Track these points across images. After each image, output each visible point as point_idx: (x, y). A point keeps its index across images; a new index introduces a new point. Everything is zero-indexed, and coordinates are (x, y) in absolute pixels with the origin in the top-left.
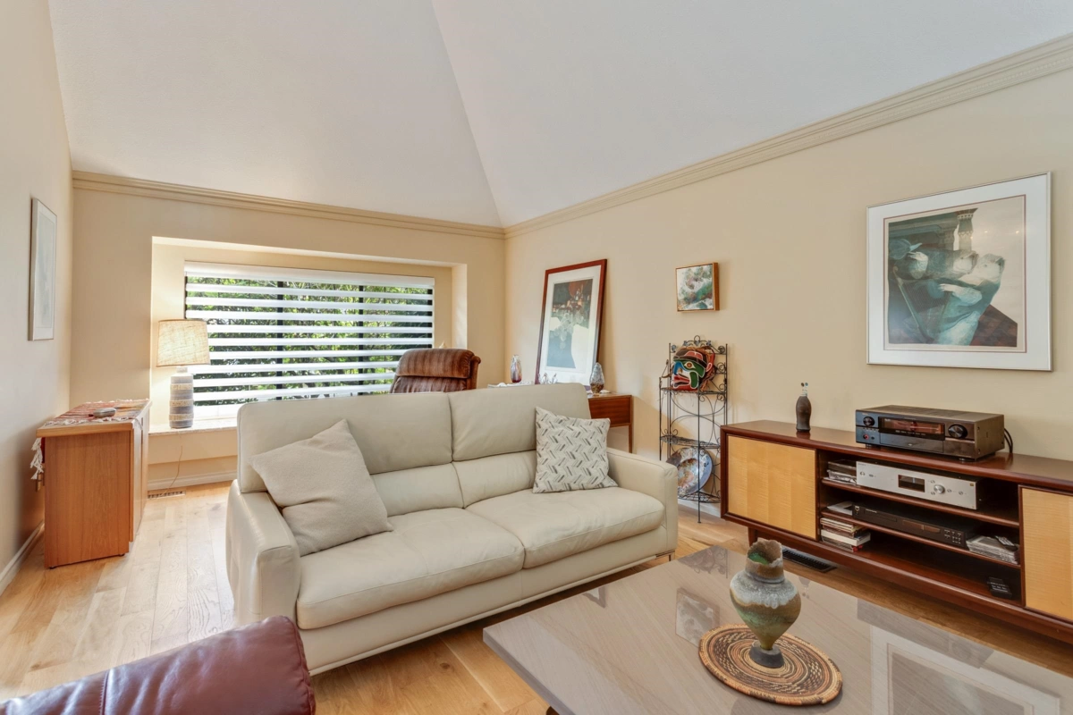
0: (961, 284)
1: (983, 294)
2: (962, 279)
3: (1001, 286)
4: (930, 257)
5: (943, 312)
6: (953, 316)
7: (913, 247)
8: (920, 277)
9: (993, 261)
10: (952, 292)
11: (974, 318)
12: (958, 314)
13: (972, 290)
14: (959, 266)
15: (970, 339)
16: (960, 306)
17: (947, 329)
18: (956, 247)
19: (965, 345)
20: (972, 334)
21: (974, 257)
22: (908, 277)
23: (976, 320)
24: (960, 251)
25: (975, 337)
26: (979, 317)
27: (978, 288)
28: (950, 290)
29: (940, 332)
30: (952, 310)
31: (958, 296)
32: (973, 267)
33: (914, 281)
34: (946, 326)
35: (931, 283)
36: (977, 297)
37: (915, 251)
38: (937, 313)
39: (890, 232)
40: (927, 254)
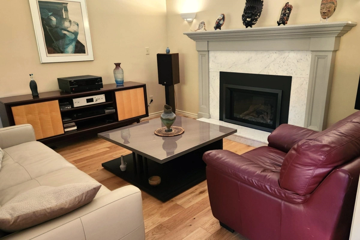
0: (68, 31)
1: (75, 35)
2: (68, 29)
3: (79, 33)
4: (57, 19)
5: (64, 41)
6: (68, 43)
7: (50, 14)
8: (54, 27)
9: (75, 24)
10: (66, 34)
11: (74, 44)
12: (69, 42)
13: (72, 34)
14: (67, 24)
15: (74, 51)
16: (69, 39)
17: (67, 48)
18: (64, 17)
19: (73, 53)
20: (74, 49)
21: (70, 21)
22: (50, 26)
23: (74, 45)
24: (66, 18)
25: (75, 51)
26: (75, 43)
27: (73, 33)
28: (65, 33)
29: (65, 49)
30: (67, 41)
31: (68, 35)
32: (71, 25)
33: (52, 28)
34: (67, 46)
35: (59, 30)
36: (73, 37)
37: (51, 15)
38: (63, 42)
39: (39, 5)
40: (55, 18)
